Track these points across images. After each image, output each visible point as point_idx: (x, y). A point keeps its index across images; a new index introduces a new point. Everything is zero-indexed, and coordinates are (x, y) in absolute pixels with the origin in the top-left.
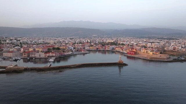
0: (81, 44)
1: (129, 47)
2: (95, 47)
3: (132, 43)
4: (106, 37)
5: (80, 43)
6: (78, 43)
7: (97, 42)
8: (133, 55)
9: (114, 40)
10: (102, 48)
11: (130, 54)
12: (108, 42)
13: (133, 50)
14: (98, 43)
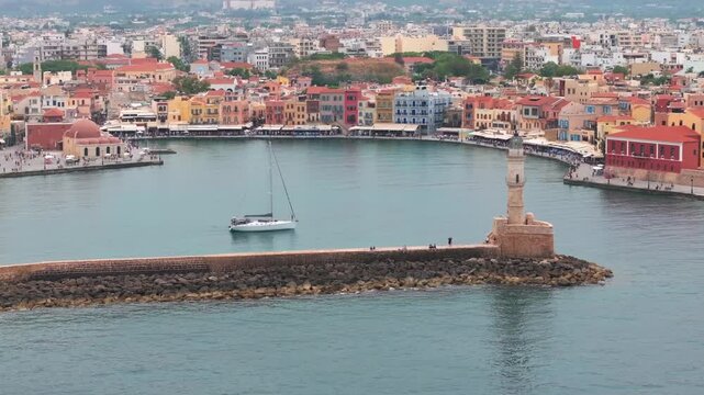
0: (66, 76)
1: (621, 87)
2: (230, 96)
3: (658, 57)
4: (381, 16)
5: (53, 68)
6: (27, 69)
7: (259, 58)
8: (675, 168)
9: (459, 35)
10: (313, 107)
11: (641, 164)
12: (391, 51)
13: (673, 118)
14: (278, 59)
